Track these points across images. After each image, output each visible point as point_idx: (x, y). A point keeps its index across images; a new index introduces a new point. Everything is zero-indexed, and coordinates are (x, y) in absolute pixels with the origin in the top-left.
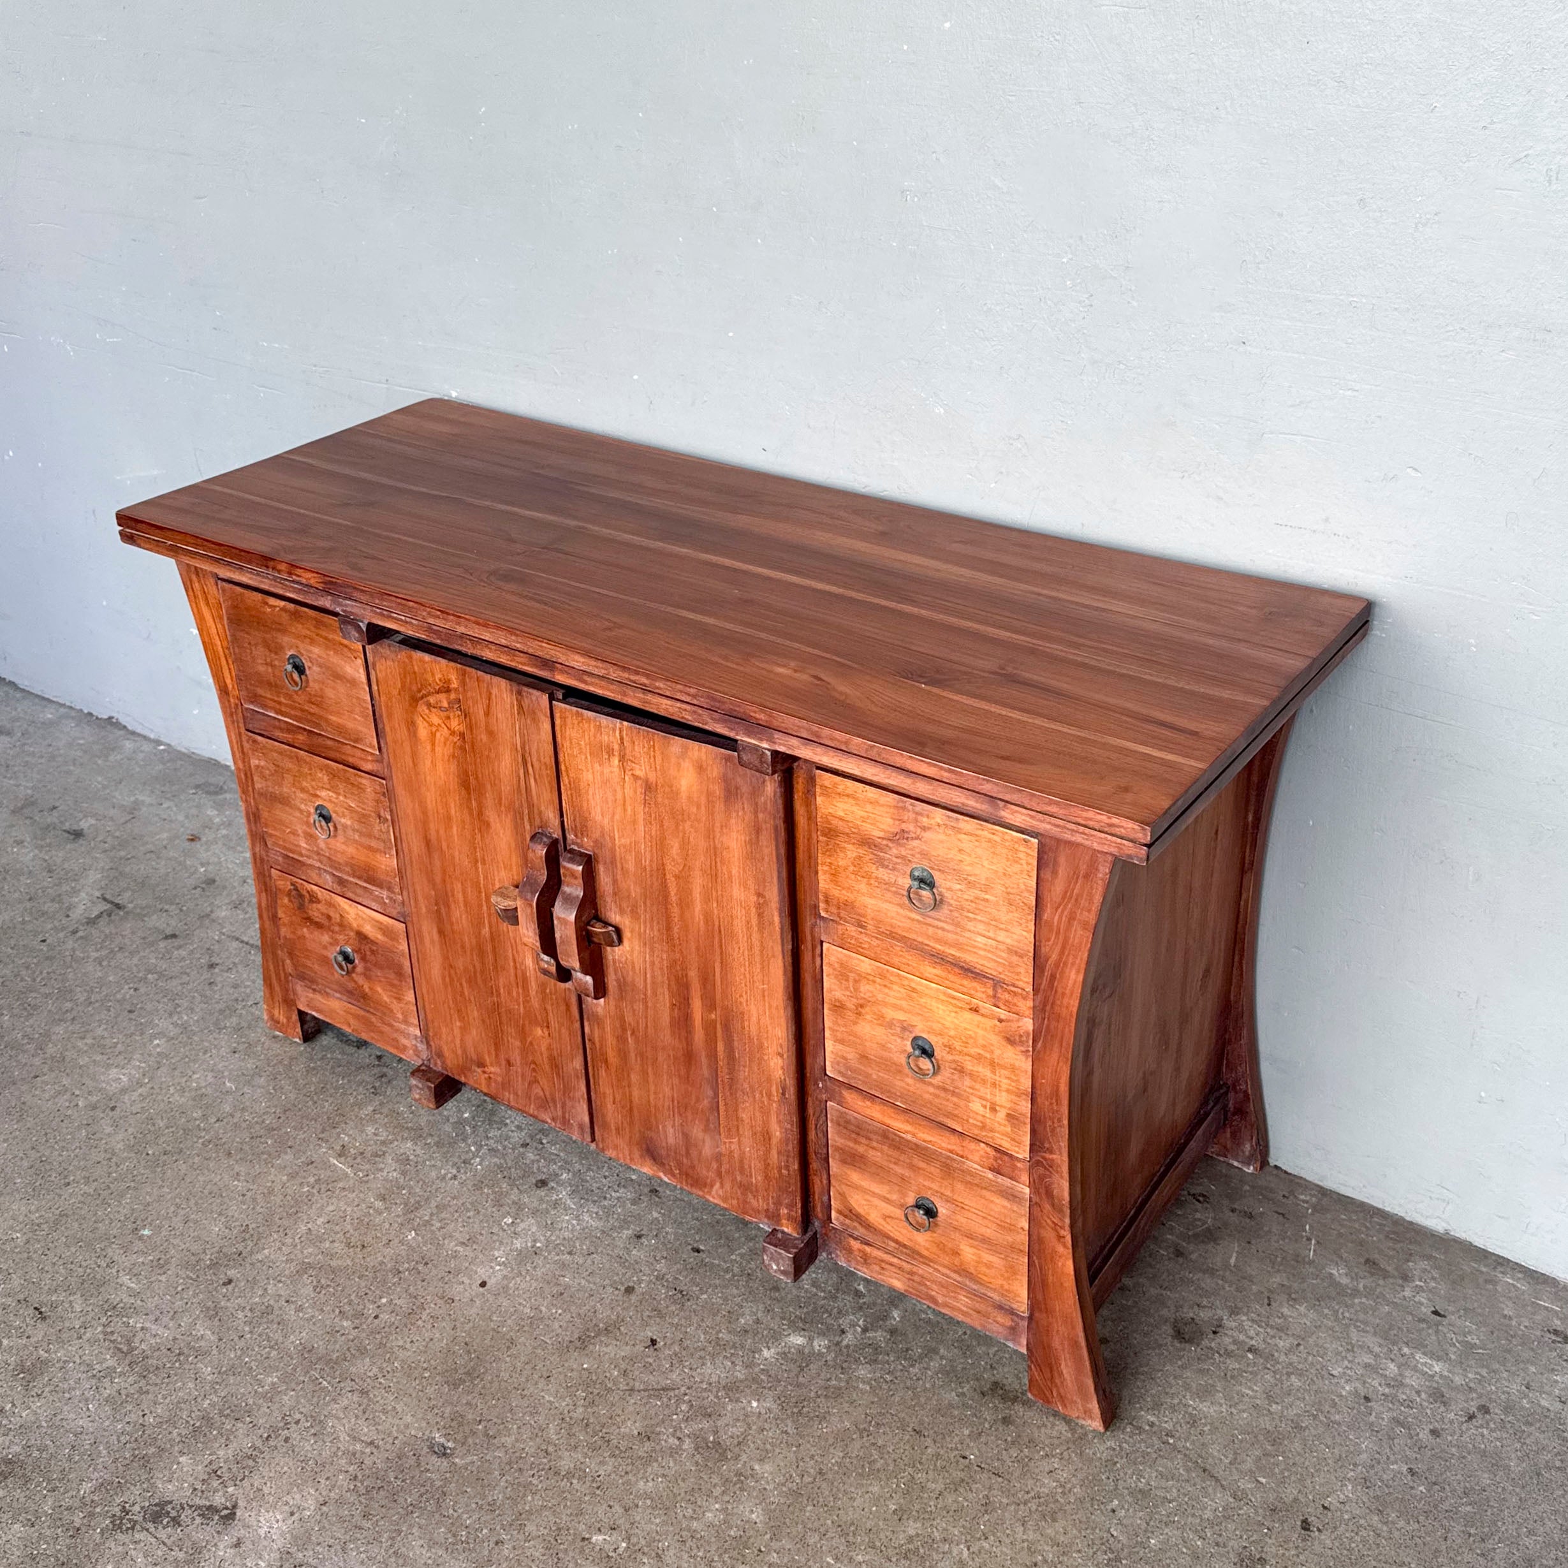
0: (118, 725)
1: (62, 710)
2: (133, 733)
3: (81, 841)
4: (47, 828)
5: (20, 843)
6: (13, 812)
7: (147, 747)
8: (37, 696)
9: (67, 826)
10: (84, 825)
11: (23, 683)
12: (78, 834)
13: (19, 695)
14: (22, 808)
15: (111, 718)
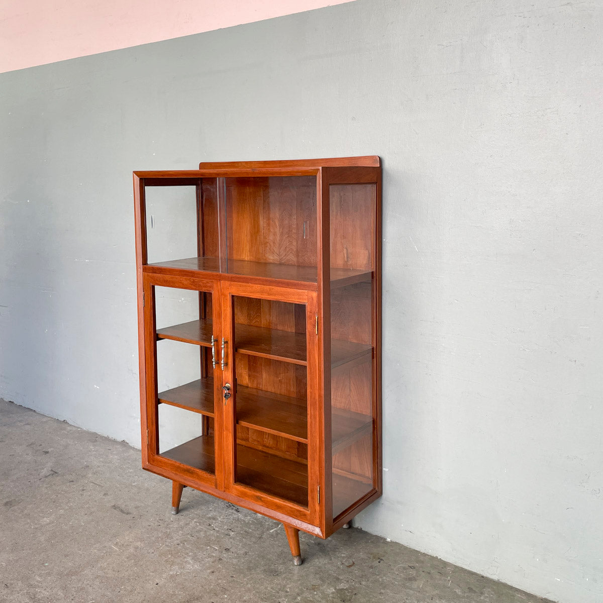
0: (67, 422)
1: (49, 419)
2: (71, 425)
3: (48, 454)
4: (38, 450)
5: (27, 454)
6: (27, 446)
7: (74, 429)
8: (42, 415)
9: (44, 450)
10: (50, 450)
11: (38, 410)
12: (47, 452)
13: (35, 414)
14: (30, 445)
15: (64, 421)
